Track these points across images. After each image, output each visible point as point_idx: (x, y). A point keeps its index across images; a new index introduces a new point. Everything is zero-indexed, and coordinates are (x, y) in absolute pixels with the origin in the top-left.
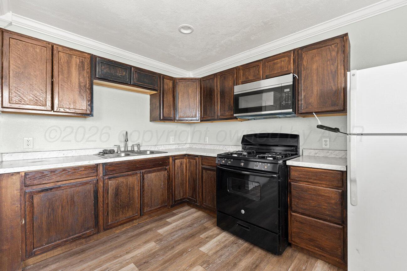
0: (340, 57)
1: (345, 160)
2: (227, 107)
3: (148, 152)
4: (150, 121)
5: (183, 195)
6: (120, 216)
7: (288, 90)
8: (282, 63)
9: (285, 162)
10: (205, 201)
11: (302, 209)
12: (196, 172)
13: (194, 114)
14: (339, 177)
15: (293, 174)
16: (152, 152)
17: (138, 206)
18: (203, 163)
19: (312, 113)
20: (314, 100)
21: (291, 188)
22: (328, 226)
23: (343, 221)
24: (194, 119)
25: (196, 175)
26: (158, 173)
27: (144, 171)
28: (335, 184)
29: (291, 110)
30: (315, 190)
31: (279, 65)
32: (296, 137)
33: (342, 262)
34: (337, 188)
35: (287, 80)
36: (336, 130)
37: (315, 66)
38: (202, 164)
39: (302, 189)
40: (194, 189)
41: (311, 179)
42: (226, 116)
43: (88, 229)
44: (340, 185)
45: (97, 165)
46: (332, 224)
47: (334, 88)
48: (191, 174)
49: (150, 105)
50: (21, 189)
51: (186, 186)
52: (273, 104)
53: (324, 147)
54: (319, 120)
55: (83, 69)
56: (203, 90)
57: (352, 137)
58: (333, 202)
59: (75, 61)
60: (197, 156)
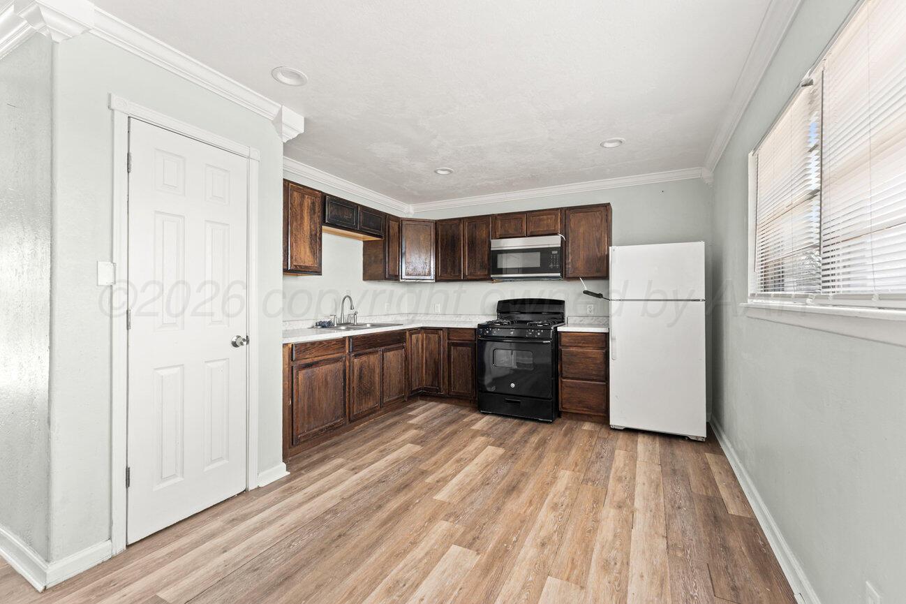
0: (604, 224)
1: (607, 325)
2: (478, 265)
3: (368, 326)
4: (364, 280)
5: (419, 384)
6: (364, 405)
7: (556, 252)
8: (548, 221)
9: (556, 328)
10: (455, 388)
11: (572, 373)
12: (439, 351)
13: (427, 271)
14: (603, 338)
15: (564, 340)
16: (373, 326)
17: (378, 394)
18: (451, 338)
19: (579, 278)
20: (580, 264)
21: (561, 355)
22: (594, 384)
23: (606, 378)
24: (428, 277)
25: (439, 354)
26: (396, 352)
27: (383, 348)
28: (600, 345)
29: (559, 274)
30: (583, 353)
31: (545, 222)
32: (561, 303)
33: (605, 415)
34: (602, 348)
35: (554, 241)
36: (599, 296)
37: (581, 230)
38: (449, 339)
39: (573, 354)
40: (436, 375)
41: (580, 343)
42: (477, 276)
43: (338, 418)
44: (604, 346)
45: (345, 338)
46: (598, 383)
47: (599, 255)
48: (431, 354)
49: (364, 255)
50: (289, 363)
51: (422, 372)
52: (539, 266)
53: (588, 313)
54: (585, 285)
55: (314, 213)
56: (441, 238)
57: (612, 302)
58: (598, 362)
59: (307, 201)
60: (441, 329)
